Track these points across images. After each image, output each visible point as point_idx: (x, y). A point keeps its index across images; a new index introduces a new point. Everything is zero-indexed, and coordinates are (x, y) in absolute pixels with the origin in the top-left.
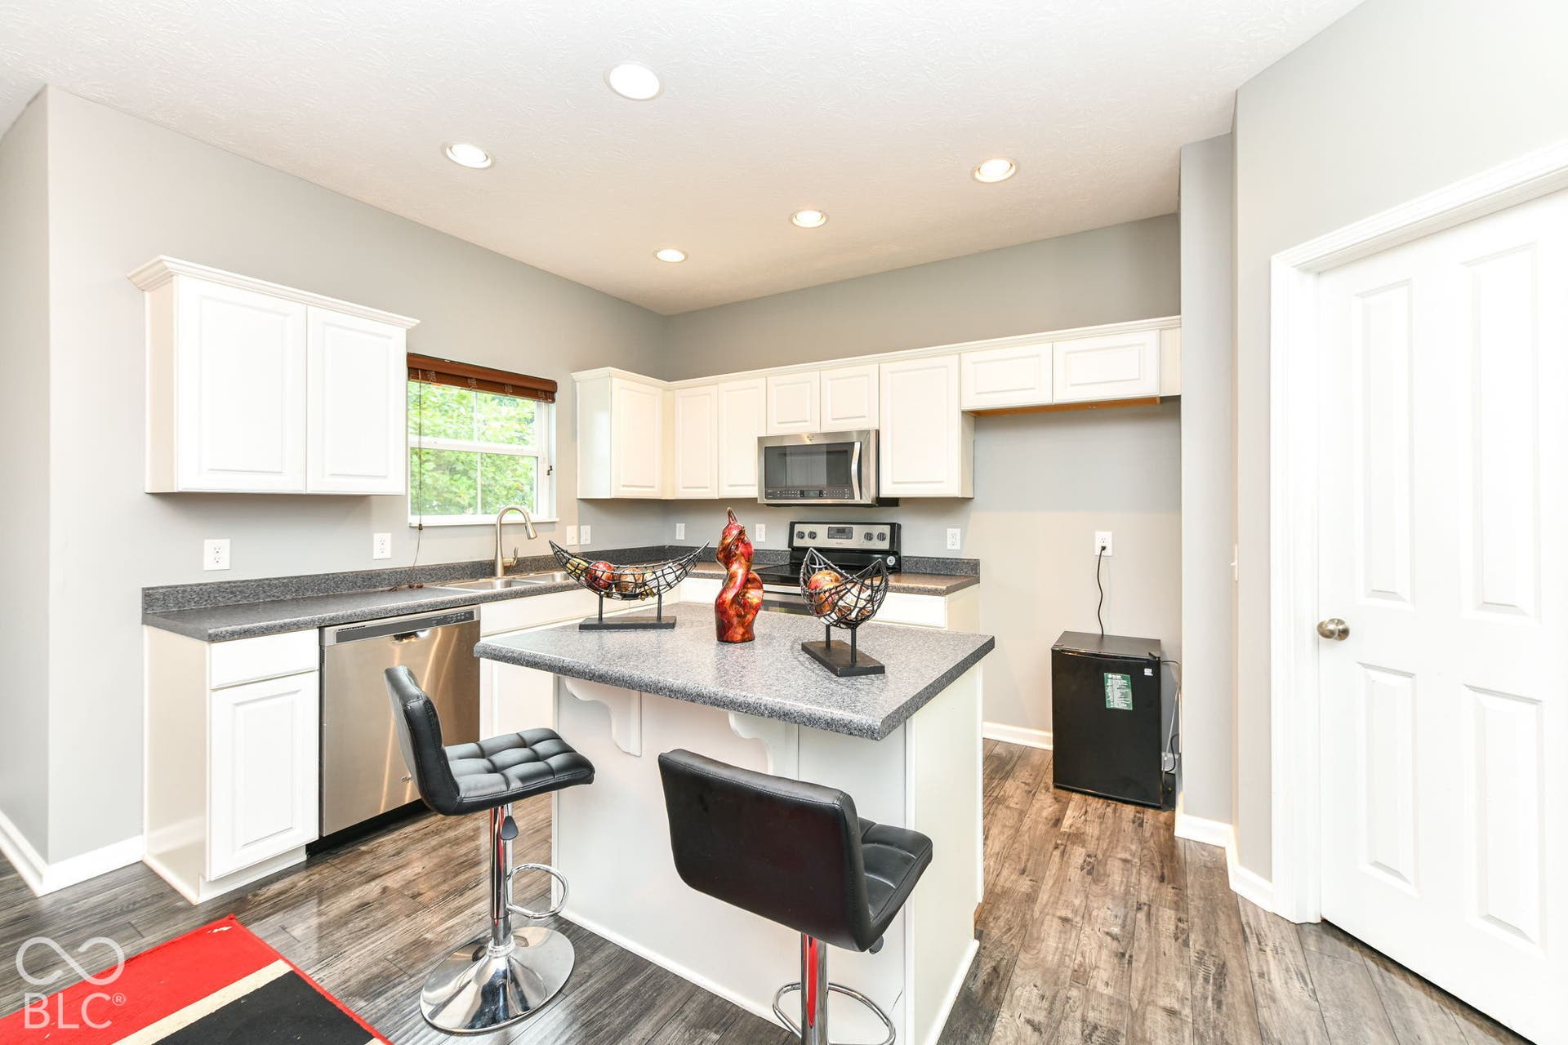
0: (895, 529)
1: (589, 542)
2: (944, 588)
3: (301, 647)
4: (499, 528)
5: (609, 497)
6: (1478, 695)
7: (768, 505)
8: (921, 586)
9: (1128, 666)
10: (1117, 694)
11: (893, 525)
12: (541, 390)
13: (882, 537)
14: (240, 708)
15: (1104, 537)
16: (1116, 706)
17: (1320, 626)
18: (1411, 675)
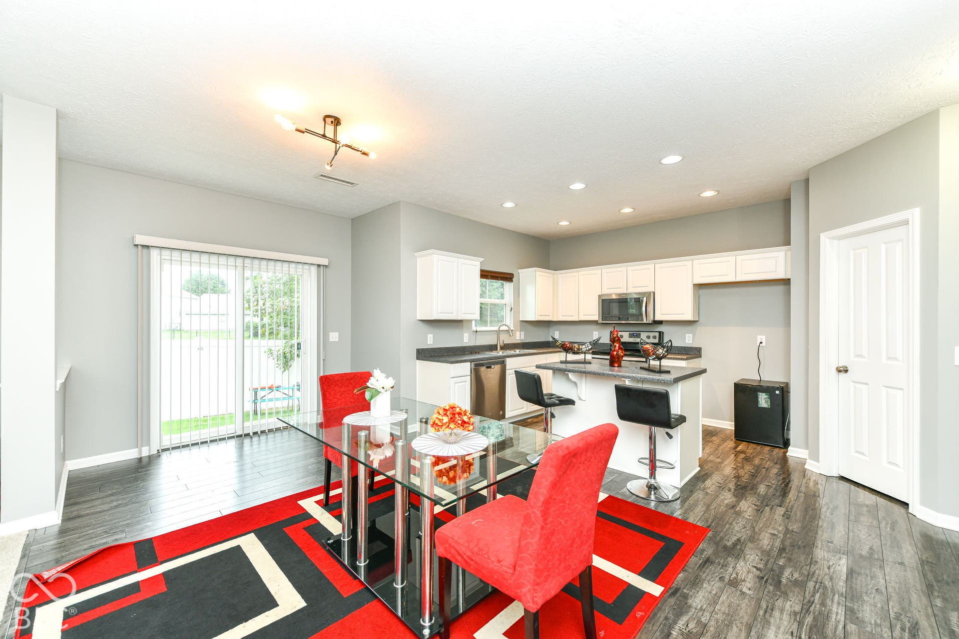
0: (661, 334)
1: (523, 338)
2: (685, 357)
3: (465, 368)
4: (499, 332)
5: (534, 320)
6: (887, 389)
7: (602, 323)
8: (675, 357)
9: (769, 390)
10: (764, 401)
11: (660, 332)
12: (507, 277)
13: (654, 337)
14: (456, 384)
15: (761, 338)
16: (763, 406)
17: (837, 368)
18: (867, 384)
